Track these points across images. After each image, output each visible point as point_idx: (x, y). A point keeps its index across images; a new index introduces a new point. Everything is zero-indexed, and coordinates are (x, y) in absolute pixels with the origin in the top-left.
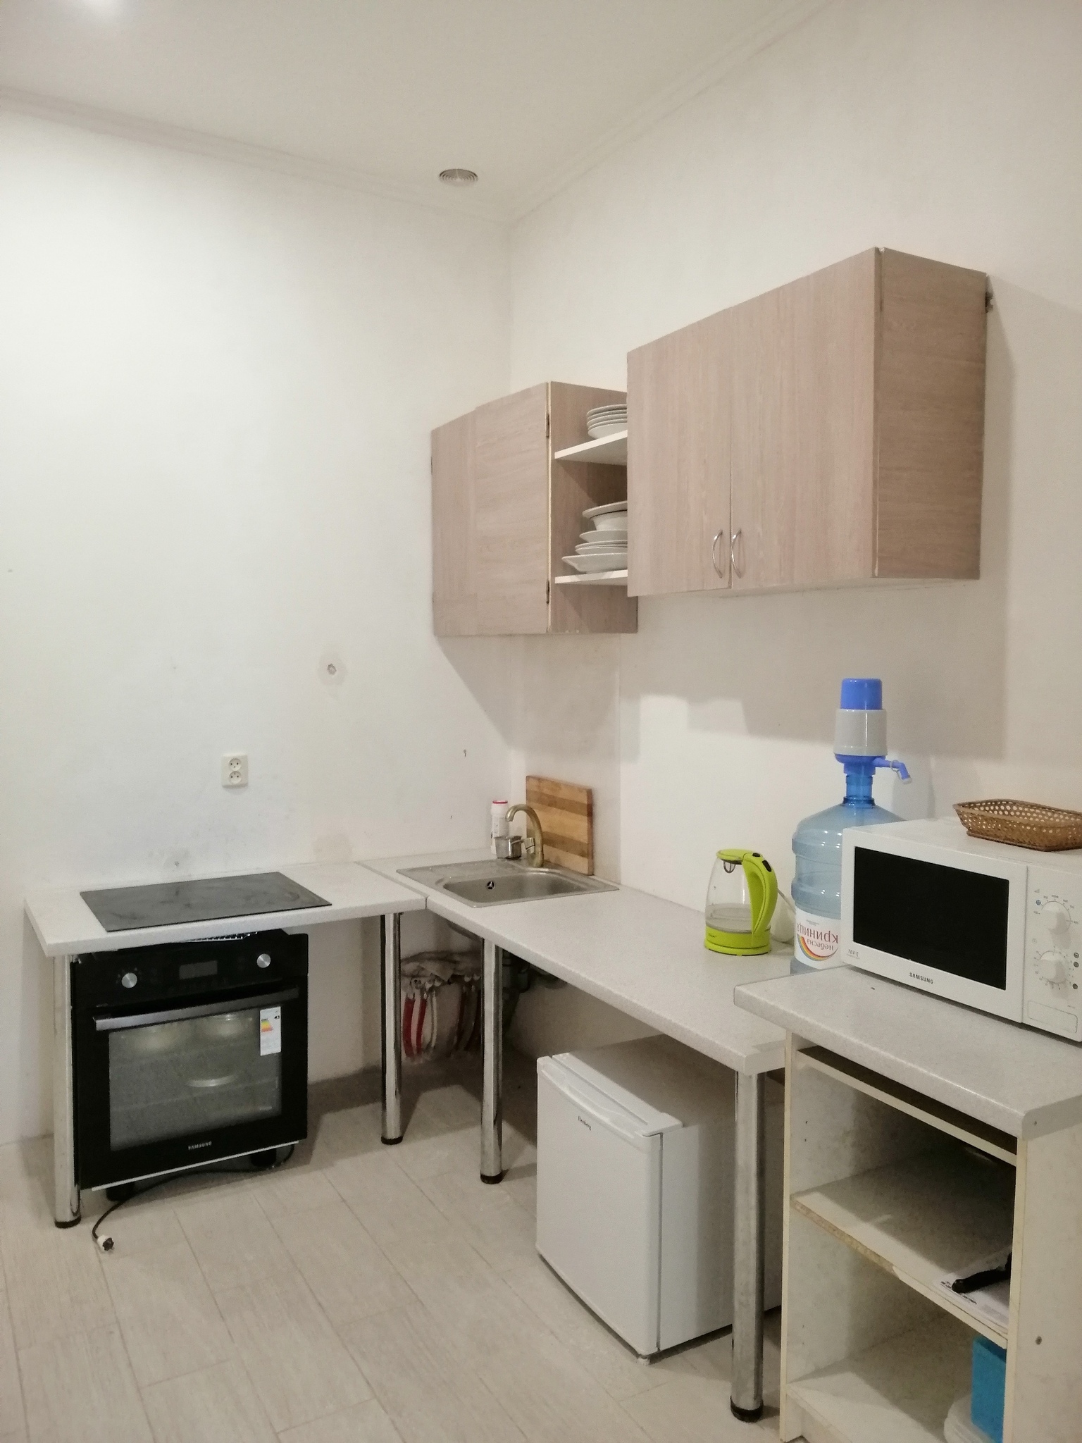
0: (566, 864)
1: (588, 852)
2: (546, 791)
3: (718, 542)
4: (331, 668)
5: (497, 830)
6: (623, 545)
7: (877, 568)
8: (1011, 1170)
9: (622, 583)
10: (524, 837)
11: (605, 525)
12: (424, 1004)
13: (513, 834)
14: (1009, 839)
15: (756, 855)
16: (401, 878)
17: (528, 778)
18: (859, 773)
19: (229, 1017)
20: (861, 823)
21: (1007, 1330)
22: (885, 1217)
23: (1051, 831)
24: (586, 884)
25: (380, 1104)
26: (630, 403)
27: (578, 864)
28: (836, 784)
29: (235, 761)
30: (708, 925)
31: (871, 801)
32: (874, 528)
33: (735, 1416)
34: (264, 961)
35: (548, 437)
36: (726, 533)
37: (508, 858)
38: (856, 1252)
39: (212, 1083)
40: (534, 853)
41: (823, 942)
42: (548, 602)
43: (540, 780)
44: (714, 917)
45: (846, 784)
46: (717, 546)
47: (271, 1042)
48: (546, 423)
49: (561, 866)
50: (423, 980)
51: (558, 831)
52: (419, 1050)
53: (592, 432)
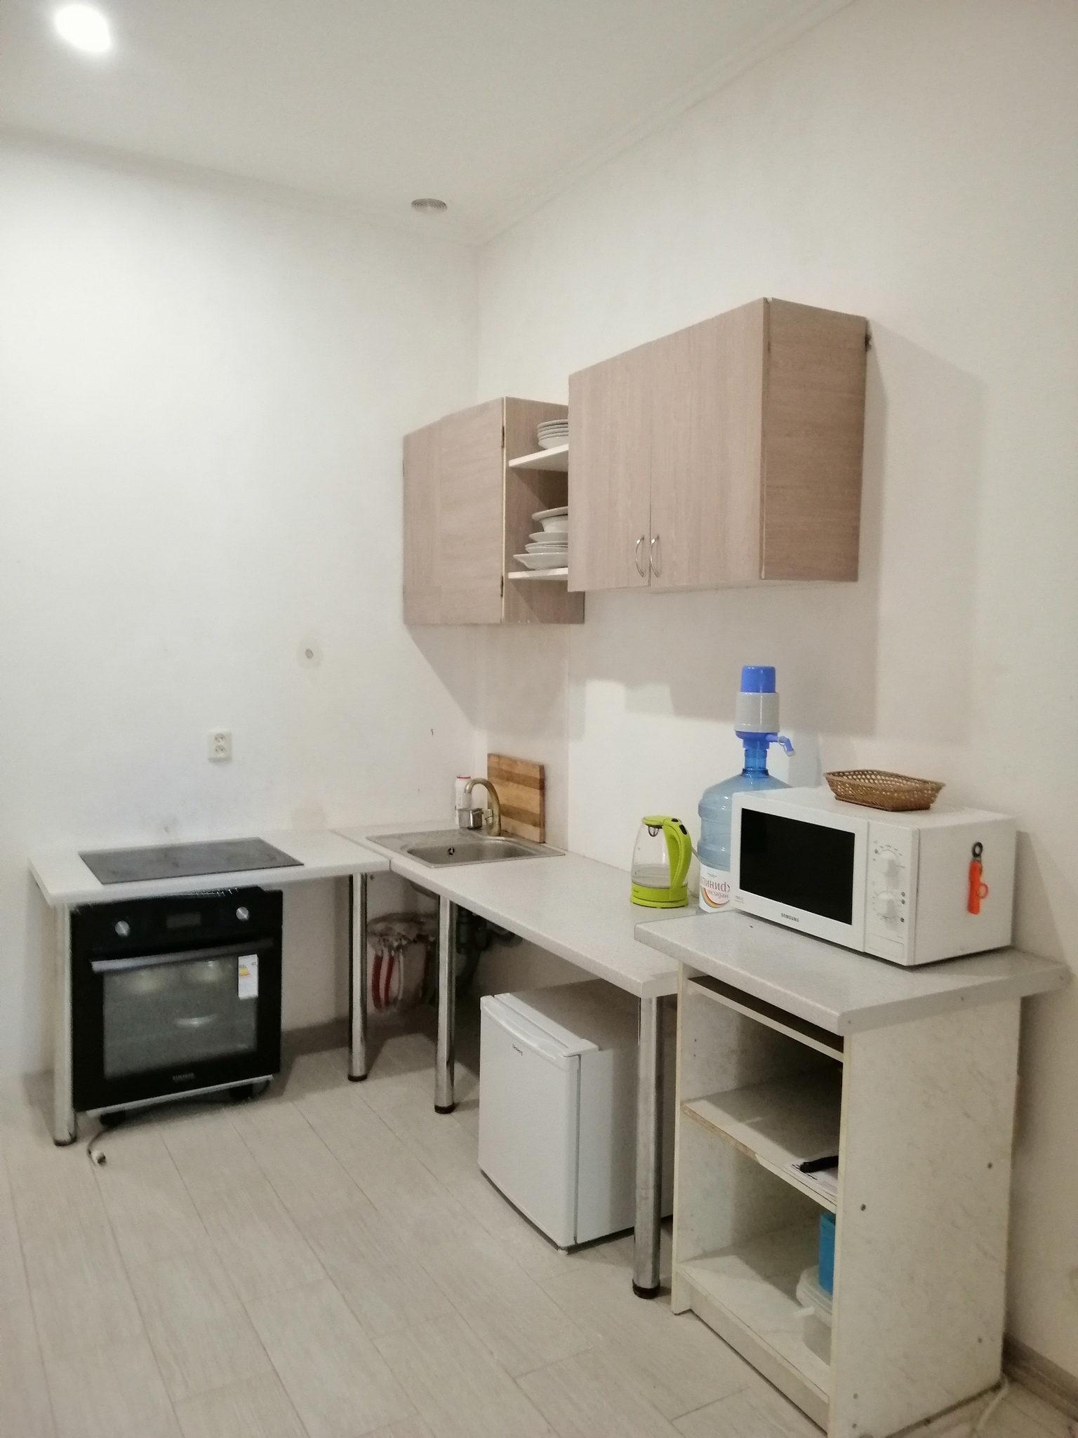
0: (521, 834)
1: (540, 822)
2: (505, 767)
3: (640, 547)
4: (309, 653)
5: (460, 803)
6: (565, 545)
7: (763, 572)
8: (839, 1065)
9: (564, 579)
10: (485, 808)
11: (551, 527)
12: (392, 961)
13: (475, 806)
14: (865, 802)
15: (675, 820)
16: (370, 844)
17: (489, 756)
18: (755, 747)
19: (211, 964)
20: (757, 788)
21: (836, 1198)
22: (758, 1119)
23: (896, 795)
24: (537, 850)
25: (347, 1049)
26: (571, 419)
27: (532, 833)
28: (735, 757)
29: (221, 737)
30: (634, 882)
31: (765, 772)
32: (761, 538)
33: (635, 1293)
34: (242, 914)
35: (503, 447)
36: (647, 537)
37: (469, 828)
38: (738, 1151)
39: (196, 1022)
40: (493, 823)
41: (721, 891)
42: (502, 596)
43: (499, 757)
44: (639, 877)
45: (744, 757)
46: (639, 550)
47: (249, 987)
48: (501, 434)
49: (517, 835)
50: (391, 939)
51: (515, 804)
52: (387, 1003)
53: (542, 443)
